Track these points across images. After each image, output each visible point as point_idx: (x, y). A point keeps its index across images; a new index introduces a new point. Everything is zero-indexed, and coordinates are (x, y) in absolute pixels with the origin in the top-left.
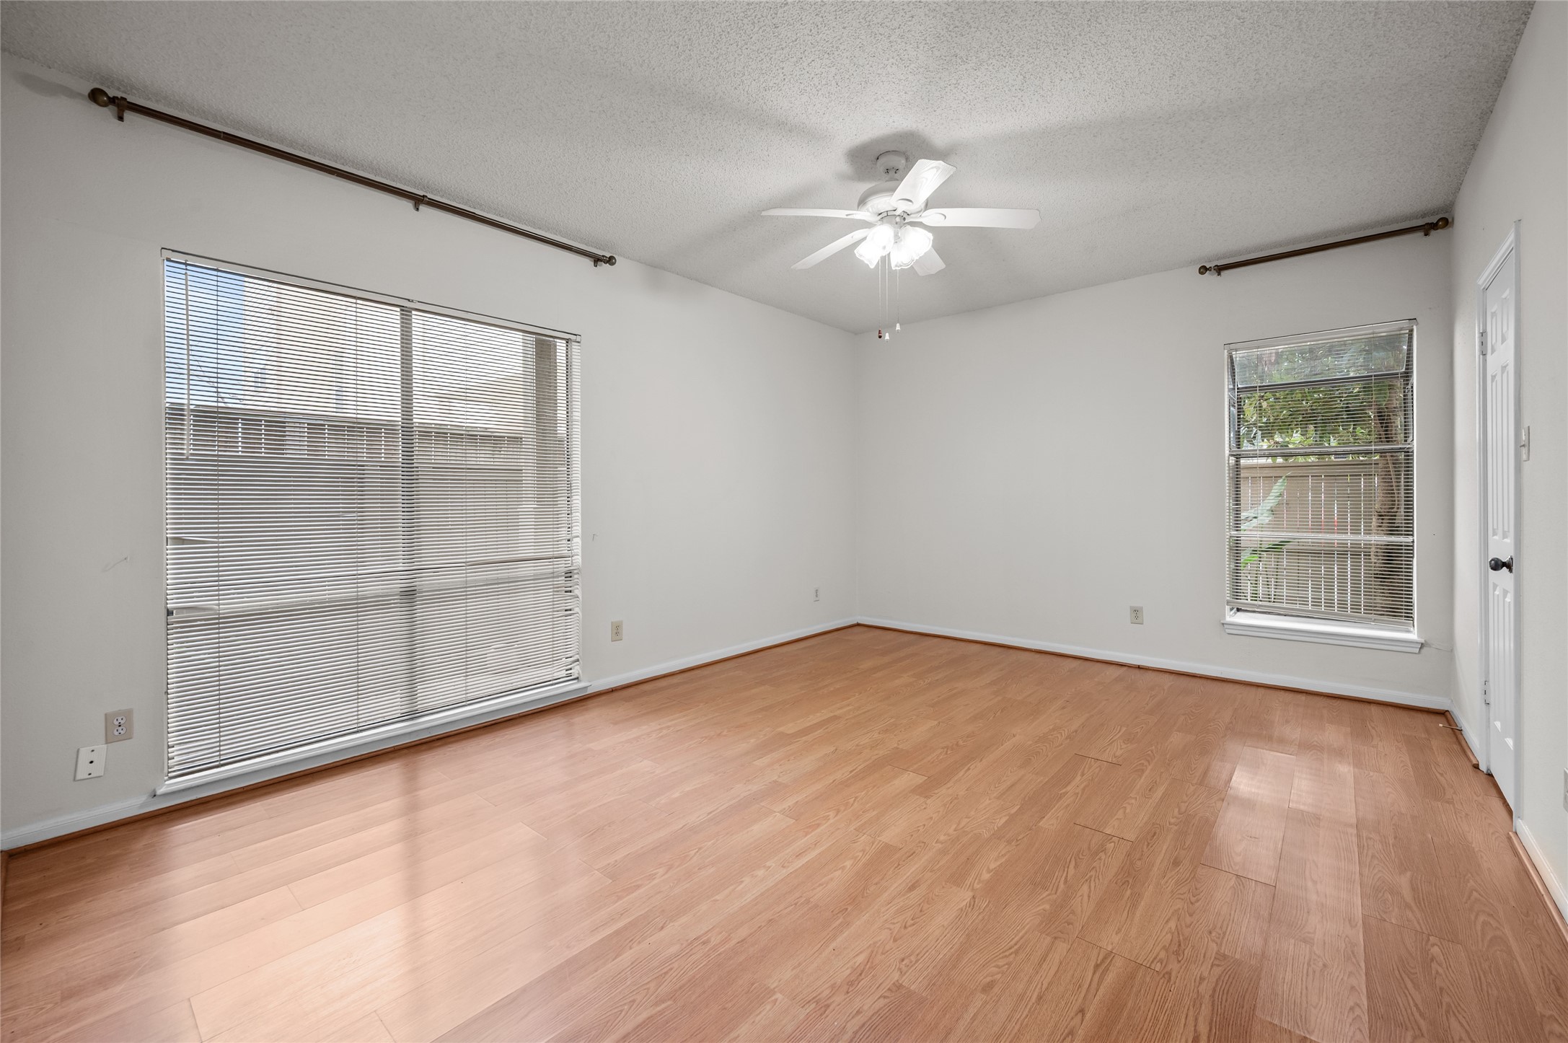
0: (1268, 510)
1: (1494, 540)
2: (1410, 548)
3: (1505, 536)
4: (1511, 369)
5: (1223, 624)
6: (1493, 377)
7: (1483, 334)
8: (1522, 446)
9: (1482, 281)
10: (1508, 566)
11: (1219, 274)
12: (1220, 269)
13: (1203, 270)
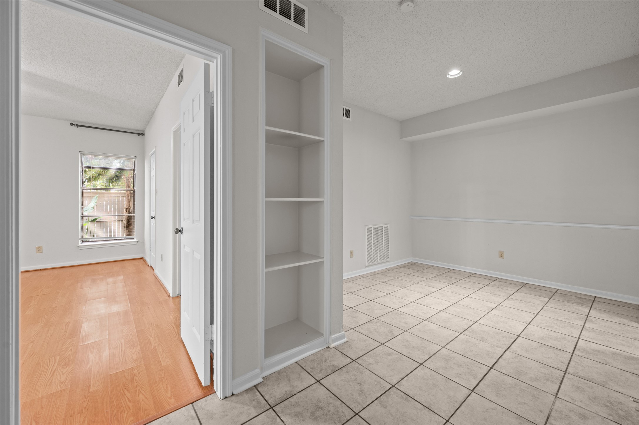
0: (92, 208)
1: (152, 213)
2: (134, 216)
3: (154, 212)
4: (154, 176)
5: (78, 246)
6: (152, 177)
7: (150, 166)
8: (156, 193)
9: (150, 154)
10: (154, 218)
11: (78, 127)
12: (78, 126)
13: (72, 124)
